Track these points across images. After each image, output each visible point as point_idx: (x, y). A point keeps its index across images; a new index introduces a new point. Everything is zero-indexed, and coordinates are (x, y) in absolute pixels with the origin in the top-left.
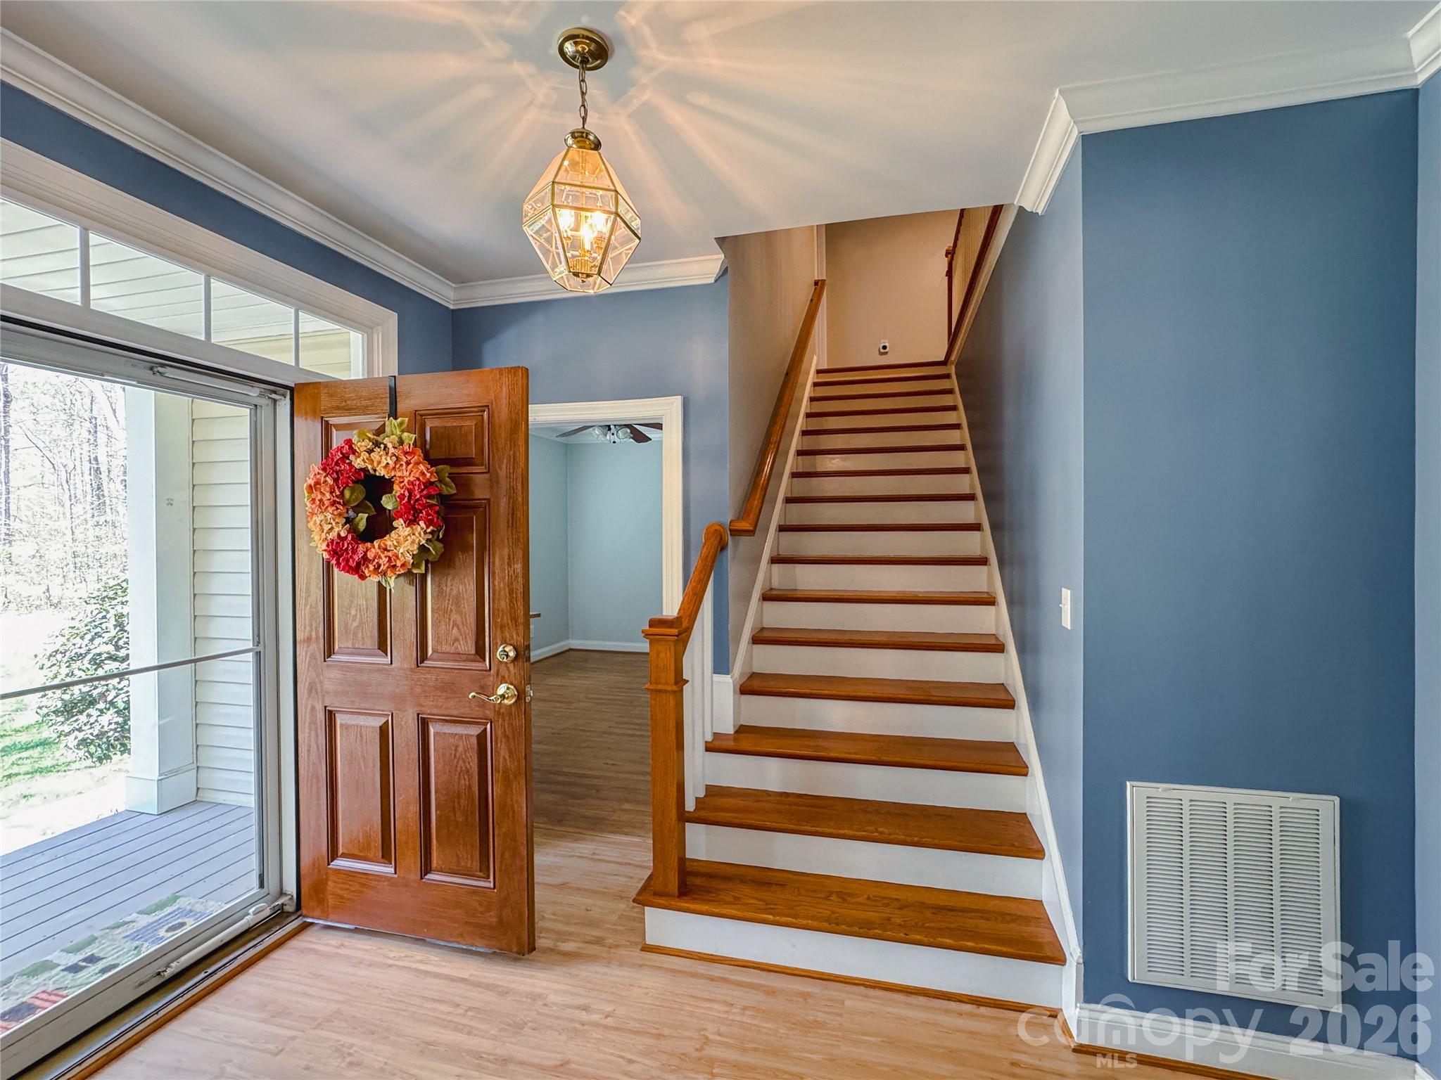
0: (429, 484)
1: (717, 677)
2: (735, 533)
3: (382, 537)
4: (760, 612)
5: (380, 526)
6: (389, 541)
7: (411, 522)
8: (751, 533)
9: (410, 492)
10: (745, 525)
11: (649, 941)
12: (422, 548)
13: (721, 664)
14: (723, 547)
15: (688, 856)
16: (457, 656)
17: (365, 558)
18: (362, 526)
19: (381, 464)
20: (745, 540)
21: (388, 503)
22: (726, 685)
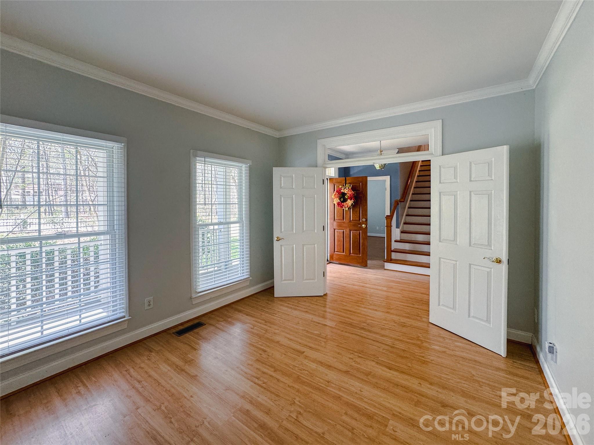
0: (353, 194)
1: (397, 229)
2: (400, 202)
3: (345, 202)
4: (405, 218)
5: (345, 200)
6: (347, 202)
7: (351, 200)
8: (403, 202)
9: (351, 195)
10: (402, 200)
11: (385, 268)
12: (352, 204)
13: (398, 227)
14: (398, 204)
15: (392, 258)
16: (356, 220)
17: (343, 205)
18: (342, 200)
19: (346, 191)
20: (402, 203)
21: (346, 197)
22: (398, 231)
